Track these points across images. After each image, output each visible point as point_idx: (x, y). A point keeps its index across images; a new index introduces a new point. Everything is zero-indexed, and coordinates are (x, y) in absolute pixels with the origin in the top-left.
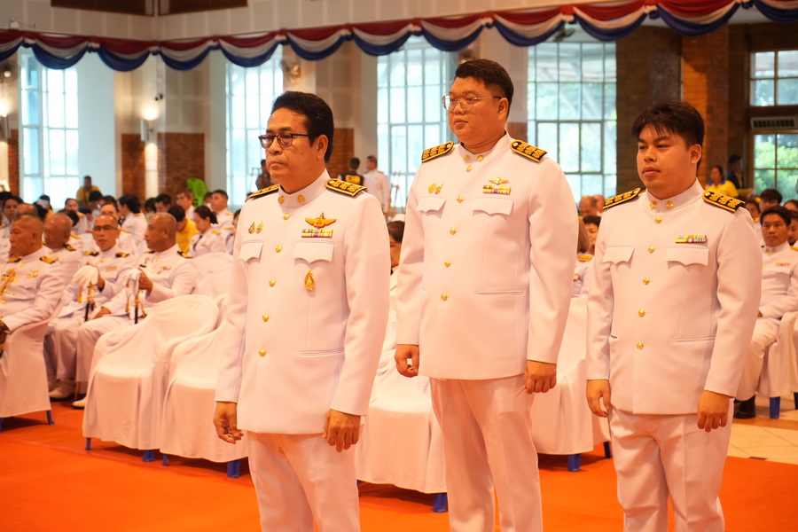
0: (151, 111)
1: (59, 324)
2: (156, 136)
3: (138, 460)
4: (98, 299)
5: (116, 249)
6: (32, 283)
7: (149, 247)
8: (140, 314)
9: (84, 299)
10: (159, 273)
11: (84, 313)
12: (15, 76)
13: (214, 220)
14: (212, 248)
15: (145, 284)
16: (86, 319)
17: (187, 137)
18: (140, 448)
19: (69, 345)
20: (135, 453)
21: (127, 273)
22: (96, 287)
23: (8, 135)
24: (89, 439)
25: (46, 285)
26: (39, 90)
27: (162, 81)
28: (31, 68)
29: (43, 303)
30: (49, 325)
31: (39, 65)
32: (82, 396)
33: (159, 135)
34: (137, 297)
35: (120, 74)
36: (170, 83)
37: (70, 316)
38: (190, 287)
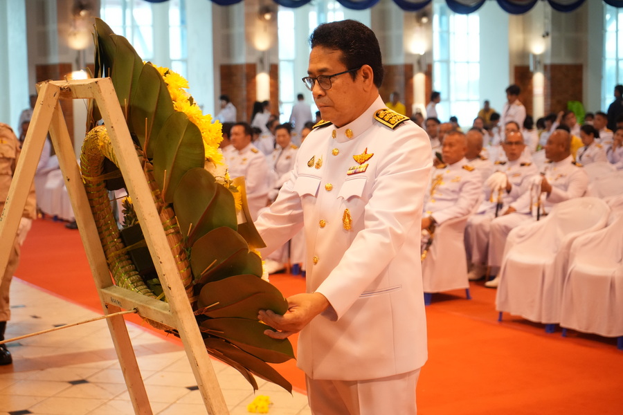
0: (539, 46)
1: (475, 220)
2: (542, 67)
3: (541, 331)
4: (506, 199)
5: (522, 159)
6: (455, 186)
7: (547, 157)
8: (541, 212)
9: (495, 199)
10: (556, 179)
11: (494, 210)
12: (430, 21)
13: (597, 136)
14: (595, 159)
15: (546, 188)
16: (497, 215)
17: (568, 67)
18: (544, 321)
19: (483, 236)
20: (539, 325)
21: (532, 179)
22: (505, 191)
23: (425, 68)
24: (501, 313)
25: (467, 188)
26: (448, 32)
27: (548, 22)
28: (442, 14)
29: (464, 202)
30: (469, 220)
31: (448, 10)
32: (492, 278)
33: (545, 67)
34: (539, 199)
35: (514, 18)
36: (555, 23)
37: (483, 213)
38: (581, 192)
